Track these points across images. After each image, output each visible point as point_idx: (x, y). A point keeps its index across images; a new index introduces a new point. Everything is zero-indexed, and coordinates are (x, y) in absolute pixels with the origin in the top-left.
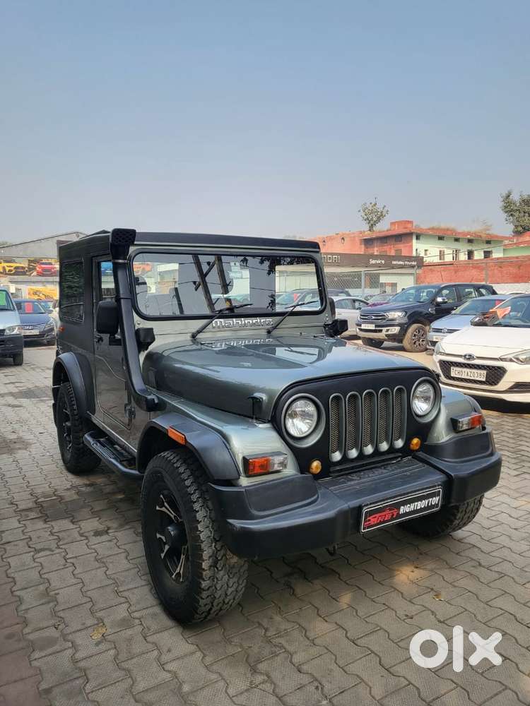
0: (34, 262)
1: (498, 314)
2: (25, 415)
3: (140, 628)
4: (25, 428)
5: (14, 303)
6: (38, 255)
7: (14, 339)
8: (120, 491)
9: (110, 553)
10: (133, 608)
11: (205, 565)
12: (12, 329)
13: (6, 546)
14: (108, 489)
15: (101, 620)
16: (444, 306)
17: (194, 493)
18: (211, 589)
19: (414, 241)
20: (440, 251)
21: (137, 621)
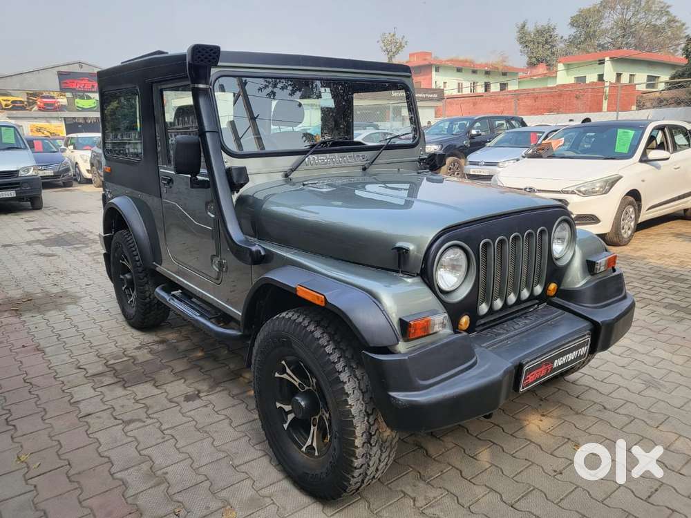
0: (33, 95)
1: (553, 144)
2: (63, 266)
3: (274, 508)
4: (67, 280)
5: (26, 142)
6: (37, 89)
7: (30, 181)
8: (196, 347)
9: (211, 420)
10: (258, 485)
11: (358, 442)
12: (28, 169)
13: (87, 419)
14: (183, 346)
15: (226, 502)
16: (477, 139)
17: (339, 361)
18: (364, 467)
19: (434, 73)
20: (459, 84)
21: (268, 500)
